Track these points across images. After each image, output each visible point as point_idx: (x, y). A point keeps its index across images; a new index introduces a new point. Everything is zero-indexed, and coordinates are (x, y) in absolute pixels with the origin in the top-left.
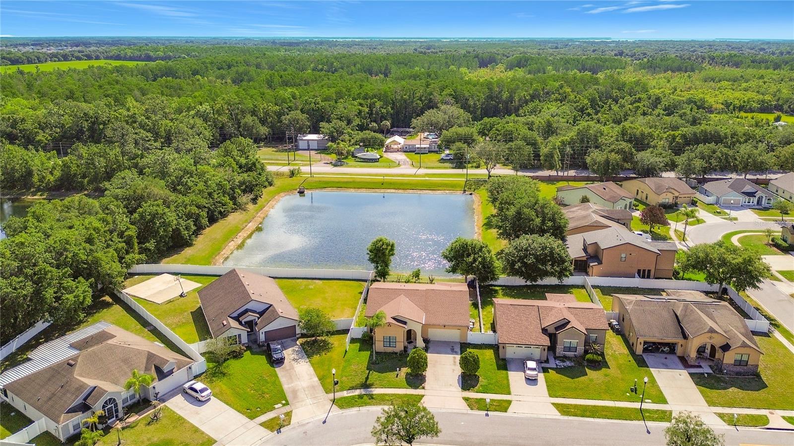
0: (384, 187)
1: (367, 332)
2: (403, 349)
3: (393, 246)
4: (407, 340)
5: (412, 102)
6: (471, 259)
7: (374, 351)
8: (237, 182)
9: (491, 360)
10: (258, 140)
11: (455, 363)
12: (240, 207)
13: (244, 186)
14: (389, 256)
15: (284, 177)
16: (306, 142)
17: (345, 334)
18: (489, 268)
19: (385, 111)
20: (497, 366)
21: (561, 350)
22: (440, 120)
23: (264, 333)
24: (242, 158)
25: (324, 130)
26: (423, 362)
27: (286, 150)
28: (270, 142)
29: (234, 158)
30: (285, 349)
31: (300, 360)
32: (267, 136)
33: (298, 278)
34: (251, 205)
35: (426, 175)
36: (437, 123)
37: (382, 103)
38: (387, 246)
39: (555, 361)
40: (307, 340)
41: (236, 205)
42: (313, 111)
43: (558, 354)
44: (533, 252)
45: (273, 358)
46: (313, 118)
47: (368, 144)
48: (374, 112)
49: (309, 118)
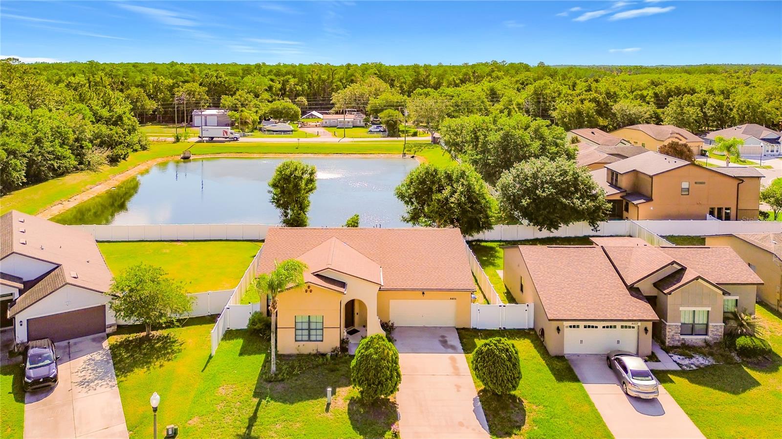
0: (298, 152)
1: (261, 313)
2: (338, 345)
3: (312, 174)
5: (332, 82)
6: (445, 193)
7: (273, 353)
8: (89, 135)
9: (535, 361)
10: (145, 118)
11: (456, 371)
12: (89, 166)
13: (99, 140)
14: (307, 192)
15: (165, 143)
16: (203, 117)
17: (209, 323)
18: (478, 202)
19: (301, 88)
20: (552, 373)
21: (676, 333)
22: (366, 92)
23: (25, 324)
24: (104, 110)
25: (225, 102)
26: (390, 368)
27: (178, 127)
28: (160, 123)
29: (92, 107)
30: (70, 359)
31: (96, 382)
32: (155, 113)
33: (147, 241)
34: (106, 165)
35: (352, 142)
36: (362, 95)
37: (296, 80)
38: (302, 174)
39: (670, 356)
40: (126, 339)
41: (83, 164)
42: (215, 84)
43: (669, 340)
44: (548, 178)
45: (26, 379)
46: (214, 94)
47: (279, 115)
48: (288, 89)
49: (208, 93)
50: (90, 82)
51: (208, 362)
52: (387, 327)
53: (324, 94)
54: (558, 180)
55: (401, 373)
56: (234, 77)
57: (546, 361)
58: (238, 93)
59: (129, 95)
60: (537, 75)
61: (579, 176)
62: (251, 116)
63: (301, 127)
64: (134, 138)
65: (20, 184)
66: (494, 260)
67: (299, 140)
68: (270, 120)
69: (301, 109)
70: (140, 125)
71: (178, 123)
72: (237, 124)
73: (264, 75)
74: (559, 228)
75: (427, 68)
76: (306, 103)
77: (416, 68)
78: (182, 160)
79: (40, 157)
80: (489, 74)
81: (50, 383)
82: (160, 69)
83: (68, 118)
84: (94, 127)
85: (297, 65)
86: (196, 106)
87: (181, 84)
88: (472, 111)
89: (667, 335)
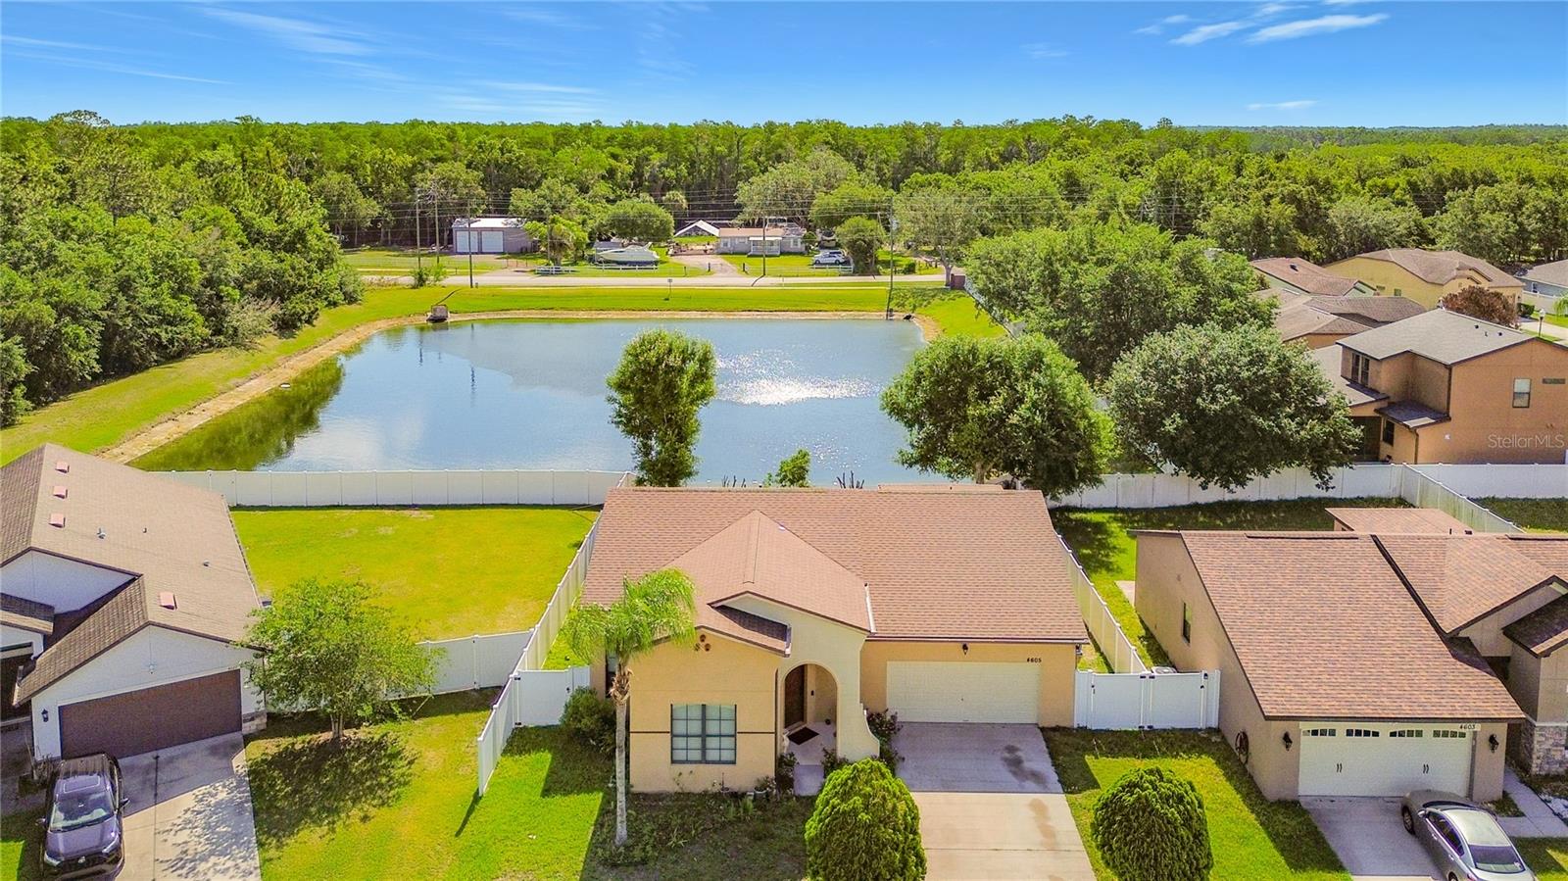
0: (669, 307)
1: (592, 693)
2: (772, 775)
3: (705, 361)
4: (787, 724)
5: (737, 161)
6: (996, 404)
7: (621, 789)
8: (234, 272)
9: (1231, 813)
10: (355, 236)
11: (1050, 841)
12: (236, 340)
13: (255, 283)
14: (692, 403)
15: (395, 288)
16: (474, 234)
17: (476, 710)
18: (1072, 427)
19: (673, 174)
20: (1276, 847)
21: (1556, 746)
22: (808, 180)
23: (54, 717)
24: (266, 218)
25: (519, 203)
26: (901, 846)
27: (423, 255)
28: (386, 245)
29: (240, 213)
30: (157, 799)
31: (213, 859)
32: (376, 225)
33: (347, 507)
34: (271, 336)
35: (781, 285)
36: (799, 188)
37: (664, 156)
38: (684, 361)
39: (1545, 801)
40: (287, 748)
41: (221, 333)
42: (498, 166)
43: (1539, 761)
44: (1224, 370)
45: (46, 856)
46: (496, 186)
47: (629, 230)
48: (647, 175)
49: (484, 182)
50: (244, 161)
51: (469, 813)
52: (881, 725)
53: (720, 186)
54: (1245, 374)
55: (927, 854)
56: (536, 151)
57: (1258, 814)
58: (545, 183)
59: (323, 187)
60: (1157, 146)
61: (1290, 366)
62: (573, 231)
63: (675, 254)
64: (330, 278)
65: (87, 376)
66: (1107, 556)
67: (670, 281)
68: (612, 240)
69: (675, 216)
70: (342, 251)
71: (421, 245)
72: (543, 249)
73: (598, 147)
74: (1249, 483)
75: (930, 130)
76: (685, 205)
77: (908, 130)
78: (430, 324)
79: (130, 319)
80: (1059, 144)
81: (104, 867)
82: (386, 134)
83: (189, 237)
84: (245, 255)
85: (667, 126)
86: (458, 210)
87: (429, 164)
88: (1032, 219)
89: (1535, 750)
